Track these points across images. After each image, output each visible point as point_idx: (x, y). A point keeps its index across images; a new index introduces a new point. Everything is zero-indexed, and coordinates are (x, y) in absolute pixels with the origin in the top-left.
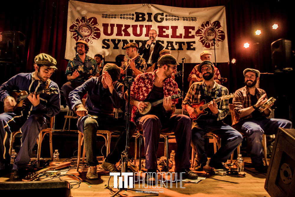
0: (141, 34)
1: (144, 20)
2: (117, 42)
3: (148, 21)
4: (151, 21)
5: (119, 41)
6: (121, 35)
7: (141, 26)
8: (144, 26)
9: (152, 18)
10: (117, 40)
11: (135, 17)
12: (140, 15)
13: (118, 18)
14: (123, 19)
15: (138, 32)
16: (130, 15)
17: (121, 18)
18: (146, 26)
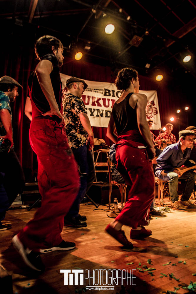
0: (108, 106)
1: (110, 95)
2: (93, 111)
3: (113, 96)
4: (115, 96)
5: (94, 110)
6: (95, 105)
7: (109, 100)
8: (110, 100)
9: (115, 95)
10: (93, 109)
11: (104, 92)
12: (107, 91)
13: (93, 91)
14: (96, 93)
15: (107, 104)
16: (101, 90)
17: (95, 92)
18: (112, 100)
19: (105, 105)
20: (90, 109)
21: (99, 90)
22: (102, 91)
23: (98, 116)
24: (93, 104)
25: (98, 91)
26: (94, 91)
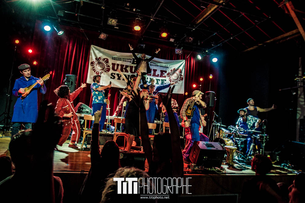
0: (134, 72)
14: (125, 62)
19: (131, 71)
20: (118, 75)
22: (130, 61)
25: (127, 60)
26: (123, 60)
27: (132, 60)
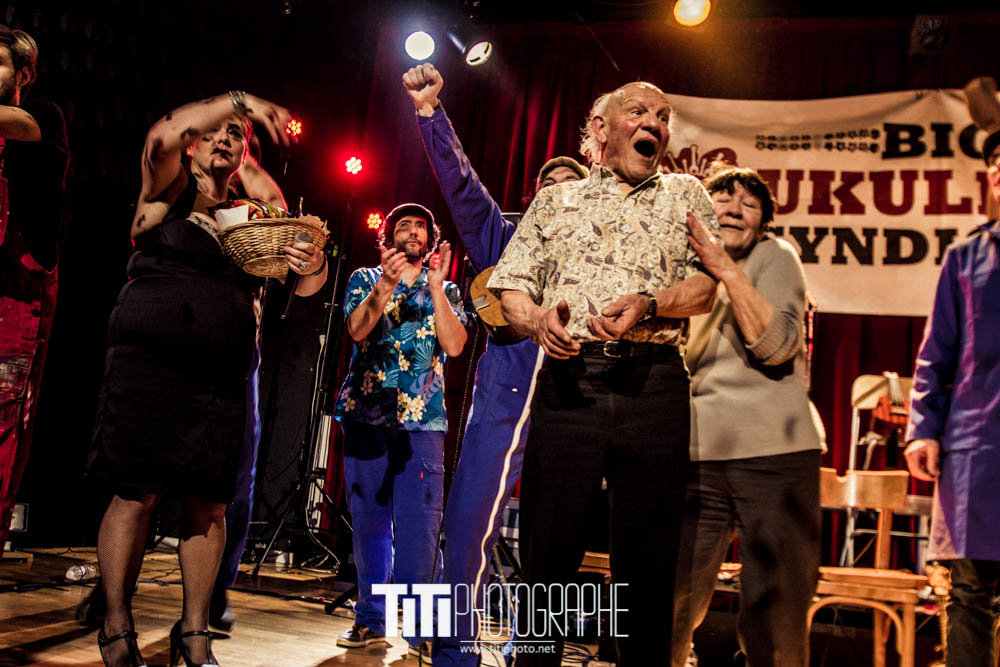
0: (906, 207)
1: (918, 150)
2: (811, 237)
3: (936, 154)
4: (950, 154)
5: (821, 232)
6: (829, 210)
7: (909, 177)
8: (921, 175)
9: (954, 144)
10: (812, 231)
11: (881, 141)
12: (904, 135)
13: (818, 146)
14: (835, 151)
15: (897, 198)
16: (863, 133)
17: (829, 147)
18: (928, 175)
19: (884, 204)
20: (799, 233)
21: (852, 134)
22: (869, 140)
23: (839, 259)
24: (820, 206)
25: (847, 141)
26: (824, 142)
27: (883, 135)
